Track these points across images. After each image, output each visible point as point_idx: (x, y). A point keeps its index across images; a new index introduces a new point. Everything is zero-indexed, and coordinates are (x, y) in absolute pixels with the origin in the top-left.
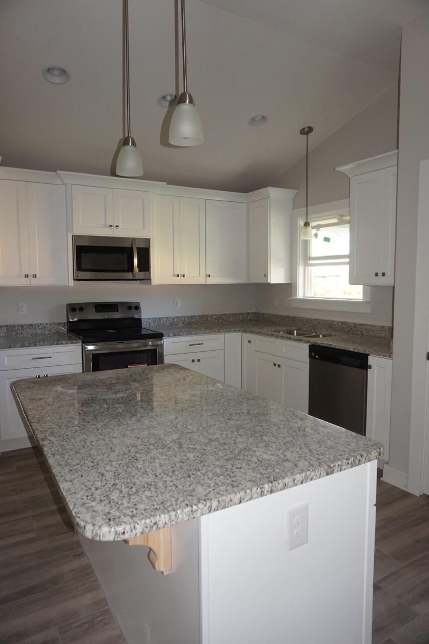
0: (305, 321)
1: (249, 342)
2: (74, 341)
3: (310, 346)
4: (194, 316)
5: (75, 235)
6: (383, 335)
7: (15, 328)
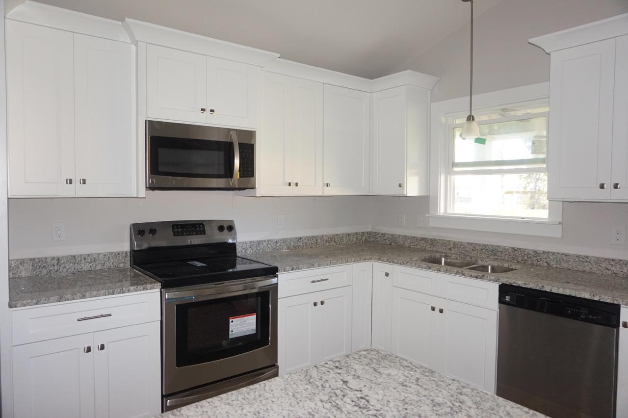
0: (452, 245)
1: (387, 275)
2: (149, 286)
3: (500, 285)
4: (301, 238)
5: (148, 121)
6: (587, 269)
7: (46, 262)
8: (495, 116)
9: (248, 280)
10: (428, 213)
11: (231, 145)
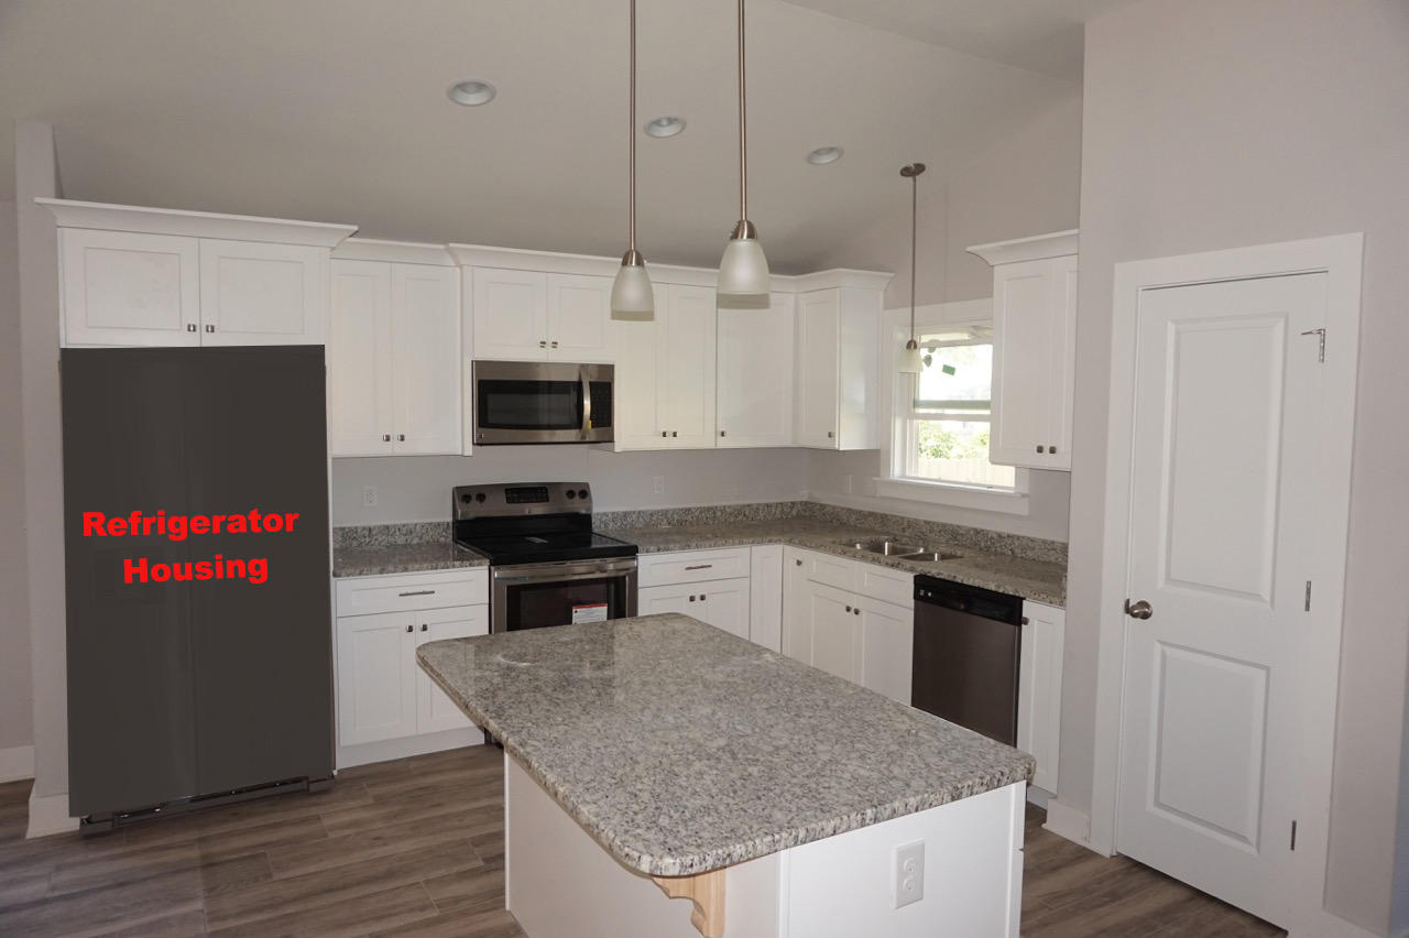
0: (906, 524)
1: (799, 563)
2: (476, 562)
3: (915, 577)
4: (689, 509)
5: (477, 362)
6: (1053, 559)
7: (356, 532)
8: (965, 337)
9: (597, 561)
10: (878, 475)
11: (579, 384)
